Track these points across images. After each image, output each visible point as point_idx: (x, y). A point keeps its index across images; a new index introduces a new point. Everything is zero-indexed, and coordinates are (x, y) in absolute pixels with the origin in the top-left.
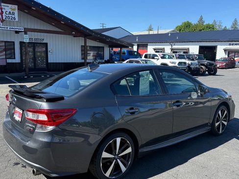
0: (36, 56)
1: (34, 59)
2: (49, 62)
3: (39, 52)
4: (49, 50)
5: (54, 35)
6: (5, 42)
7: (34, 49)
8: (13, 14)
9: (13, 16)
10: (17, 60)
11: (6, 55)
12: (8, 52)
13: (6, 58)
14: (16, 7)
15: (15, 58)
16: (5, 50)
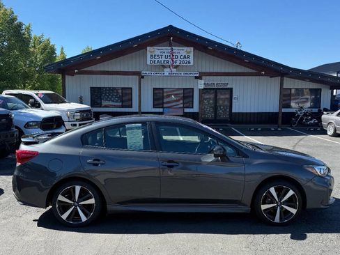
0: (218, 105)
1: (215, 108)
2: (233, 111)
3: (222, 99)
4: (233, 97)
5: (242, 77)
6: (184, 89)
7: (216, 96)
8: (189, 57)
9: (188, 60)
10: (196, 109)
11: (183, 103)
12: (186, 100)
13: (184, 107)
14: (192, 48)
15: (193, 107)
16: (184, 98)
